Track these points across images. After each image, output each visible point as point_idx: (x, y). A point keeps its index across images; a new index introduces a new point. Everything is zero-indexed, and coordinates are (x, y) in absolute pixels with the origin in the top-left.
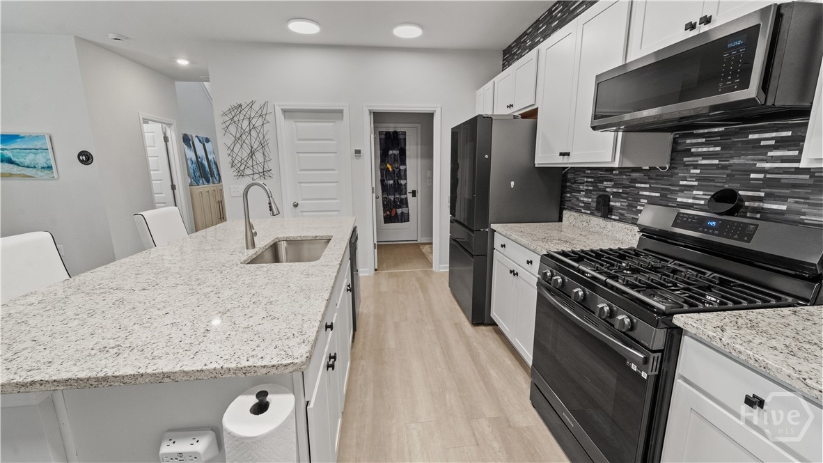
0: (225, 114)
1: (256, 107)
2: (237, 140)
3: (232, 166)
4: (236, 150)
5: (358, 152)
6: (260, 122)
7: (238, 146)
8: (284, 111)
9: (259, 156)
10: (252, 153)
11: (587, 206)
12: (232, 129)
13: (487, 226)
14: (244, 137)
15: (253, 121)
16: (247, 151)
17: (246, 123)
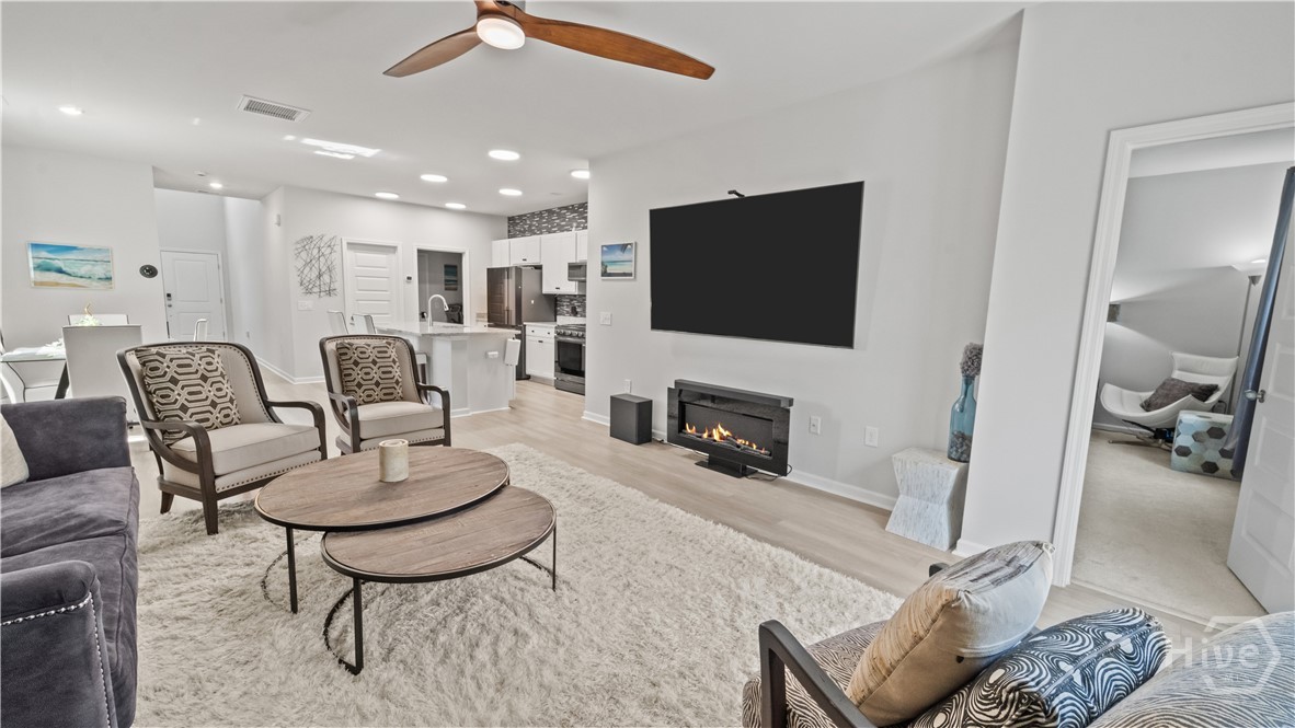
0: (298, 243)
1: (326, 239)
2: (306, 264)
3: (301, 285)
4: (305, 272)
5: (409, 278)
6: (329, 250)
7: (308, 269)
8: (348, 244)
9: (326, 278)
10: (320, 276)
11: (568, 312)
12: (304, 255)
13: (521, 323)
14: (313, 262)
15: (323, 250)
16: (315, 273)
17: (316, 251)
